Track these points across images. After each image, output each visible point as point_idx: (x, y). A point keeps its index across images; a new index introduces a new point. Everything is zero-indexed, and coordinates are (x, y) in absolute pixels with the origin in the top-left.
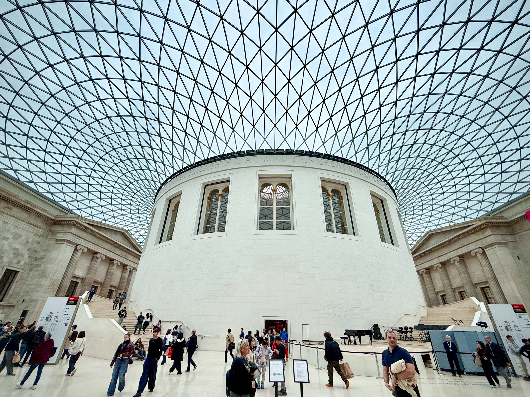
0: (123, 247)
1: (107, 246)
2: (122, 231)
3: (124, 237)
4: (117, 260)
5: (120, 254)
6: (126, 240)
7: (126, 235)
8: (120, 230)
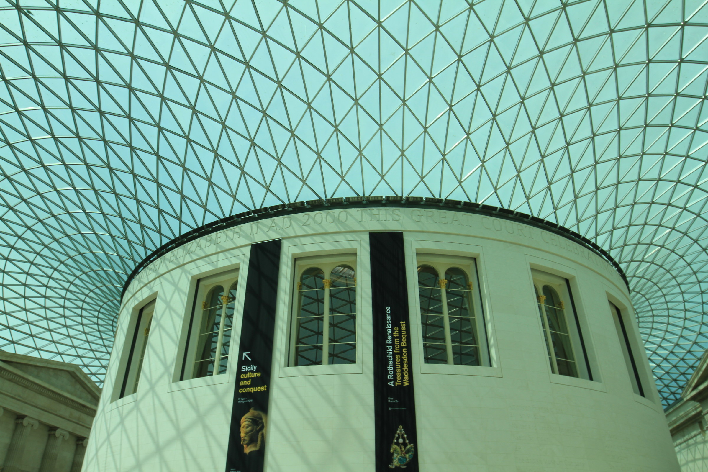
0: (73, 401)
1: (43, 401)
2: (69, 369)
3: (73, 380)
4: (62, 429)
5: (67, 415)
6: (78, 386)
7: (77, 376)
8: (65, 368)
